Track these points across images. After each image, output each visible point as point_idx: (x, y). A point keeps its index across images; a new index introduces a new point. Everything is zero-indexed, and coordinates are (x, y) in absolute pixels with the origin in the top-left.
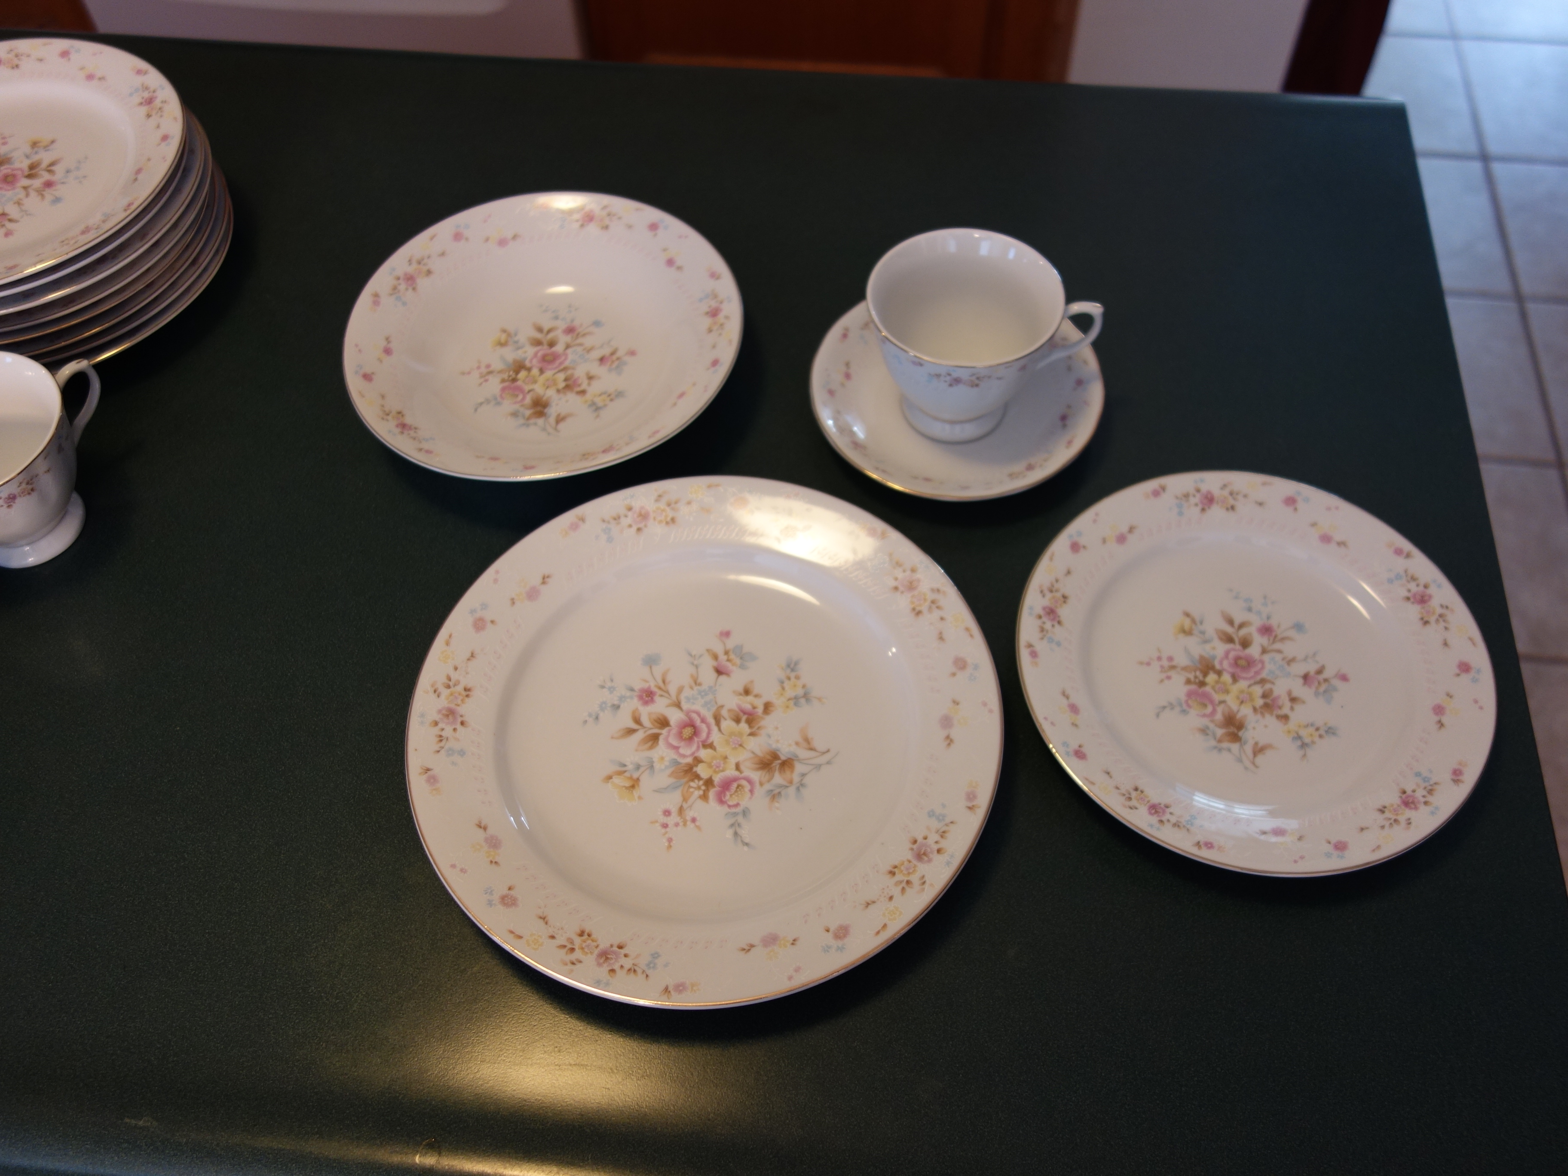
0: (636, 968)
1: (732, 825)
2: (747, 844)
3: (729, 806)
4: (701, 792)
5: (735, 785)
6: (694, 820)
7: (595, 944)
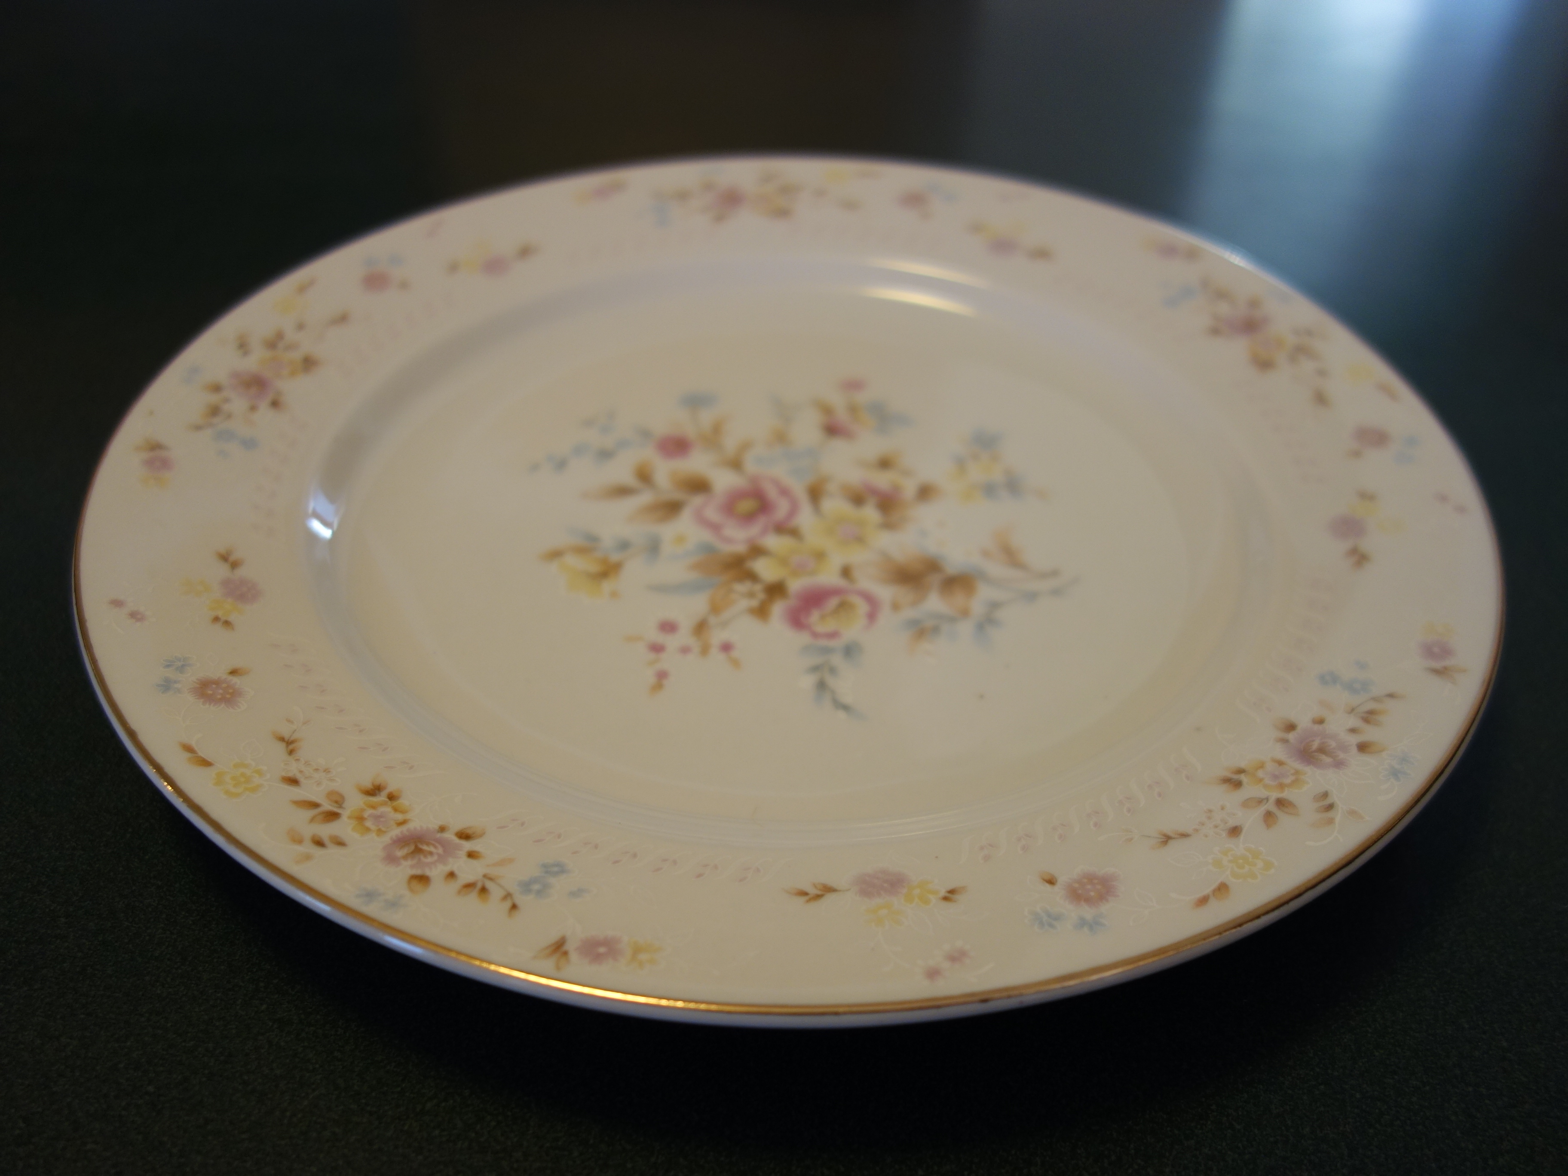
0: (489, 885)
1: (815, 669)
2: (846, 708)
3: (815, 635)
4: (754, 603)
5: (833, 602)
6: (726, 647)
7: (400, 817)
